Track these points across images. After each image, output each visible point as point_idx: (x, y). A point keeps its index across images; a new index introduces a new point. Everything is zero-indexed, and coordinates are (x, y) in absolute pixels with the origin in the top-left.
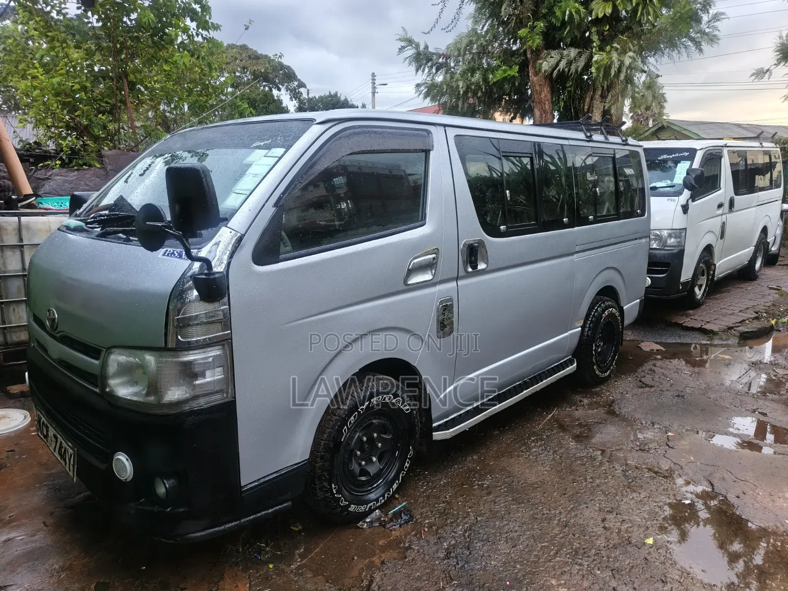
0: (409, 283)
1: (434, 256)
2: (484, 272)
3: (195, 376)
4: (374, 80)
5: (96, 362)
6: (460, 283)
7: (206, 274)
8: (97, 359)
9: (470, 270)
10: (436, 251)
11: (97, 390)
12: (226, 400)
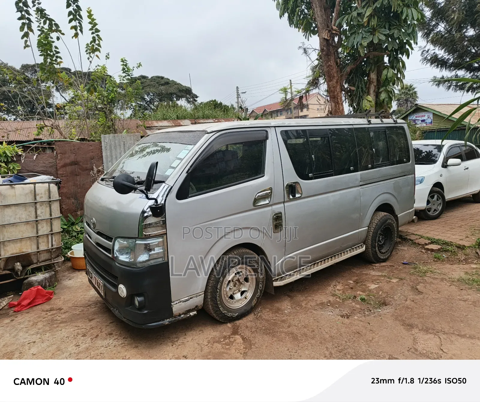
0: (256, 205)
1: (270, 191)
2: (299, 198)
3: (150, 250)
4: (238, 90)
5: (111, 243)
6: (286, 204)
7: (155, 205)
8: (111, 242)
9: (291, 197)
10: (271, 189)
11: (110, 256)
12: (164, 262)
